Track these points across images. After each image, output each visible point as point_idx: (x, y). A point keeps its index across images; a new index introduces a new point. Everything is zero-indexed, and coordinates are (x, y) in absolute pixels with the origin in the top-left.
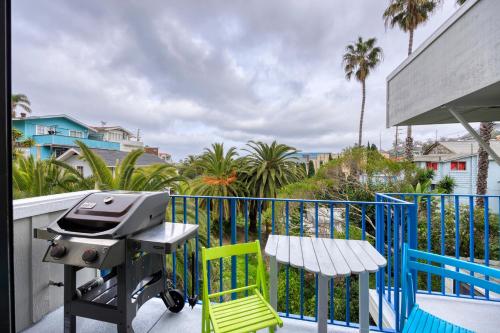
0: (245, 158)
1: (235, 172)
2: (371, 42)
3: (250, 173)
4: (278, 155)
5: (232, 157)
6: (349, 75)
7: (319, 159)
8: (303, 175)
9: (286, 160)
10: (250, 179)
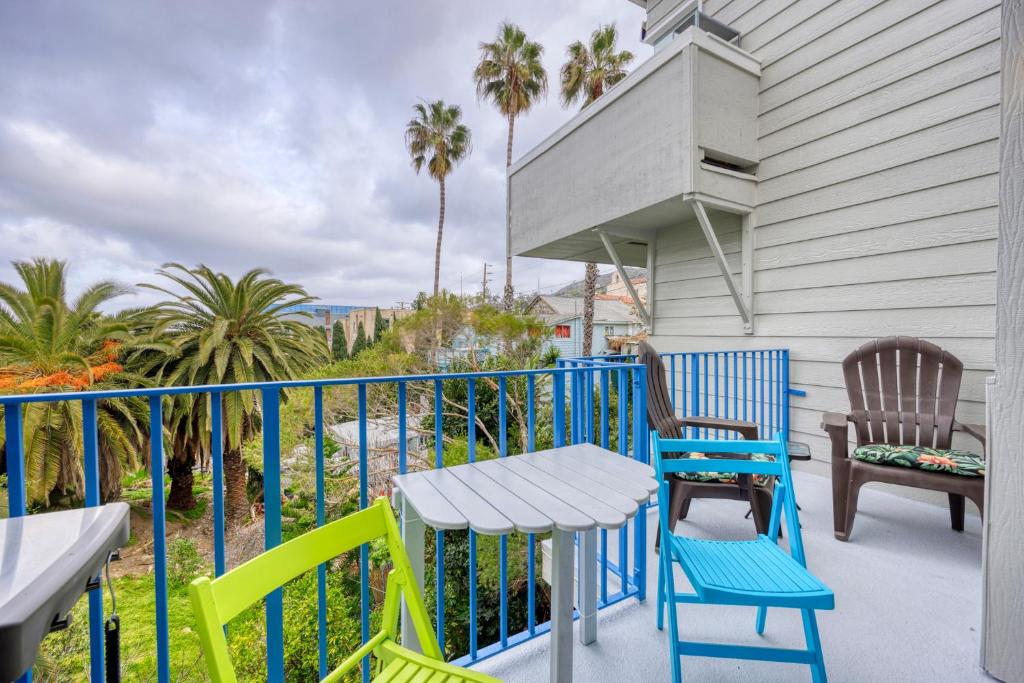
0: (153, 311)
1: (114, 350)
2: (454, 112)
3: (172, 350)
4: (259, 304)
5: (99, 308)
6: (419, 160)
7: (353, 319)
8: (324, 351)
9: (282, 317)
10: (171, 368)
